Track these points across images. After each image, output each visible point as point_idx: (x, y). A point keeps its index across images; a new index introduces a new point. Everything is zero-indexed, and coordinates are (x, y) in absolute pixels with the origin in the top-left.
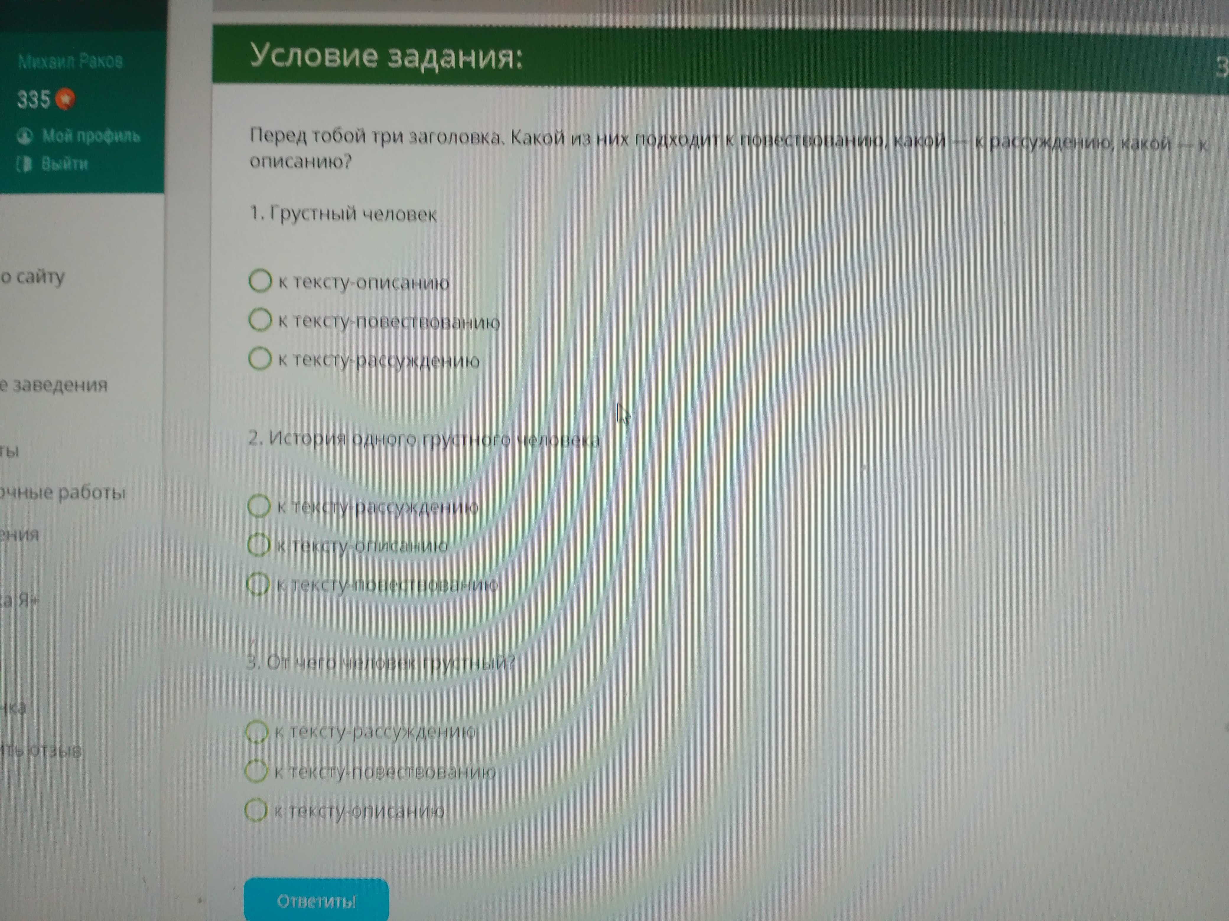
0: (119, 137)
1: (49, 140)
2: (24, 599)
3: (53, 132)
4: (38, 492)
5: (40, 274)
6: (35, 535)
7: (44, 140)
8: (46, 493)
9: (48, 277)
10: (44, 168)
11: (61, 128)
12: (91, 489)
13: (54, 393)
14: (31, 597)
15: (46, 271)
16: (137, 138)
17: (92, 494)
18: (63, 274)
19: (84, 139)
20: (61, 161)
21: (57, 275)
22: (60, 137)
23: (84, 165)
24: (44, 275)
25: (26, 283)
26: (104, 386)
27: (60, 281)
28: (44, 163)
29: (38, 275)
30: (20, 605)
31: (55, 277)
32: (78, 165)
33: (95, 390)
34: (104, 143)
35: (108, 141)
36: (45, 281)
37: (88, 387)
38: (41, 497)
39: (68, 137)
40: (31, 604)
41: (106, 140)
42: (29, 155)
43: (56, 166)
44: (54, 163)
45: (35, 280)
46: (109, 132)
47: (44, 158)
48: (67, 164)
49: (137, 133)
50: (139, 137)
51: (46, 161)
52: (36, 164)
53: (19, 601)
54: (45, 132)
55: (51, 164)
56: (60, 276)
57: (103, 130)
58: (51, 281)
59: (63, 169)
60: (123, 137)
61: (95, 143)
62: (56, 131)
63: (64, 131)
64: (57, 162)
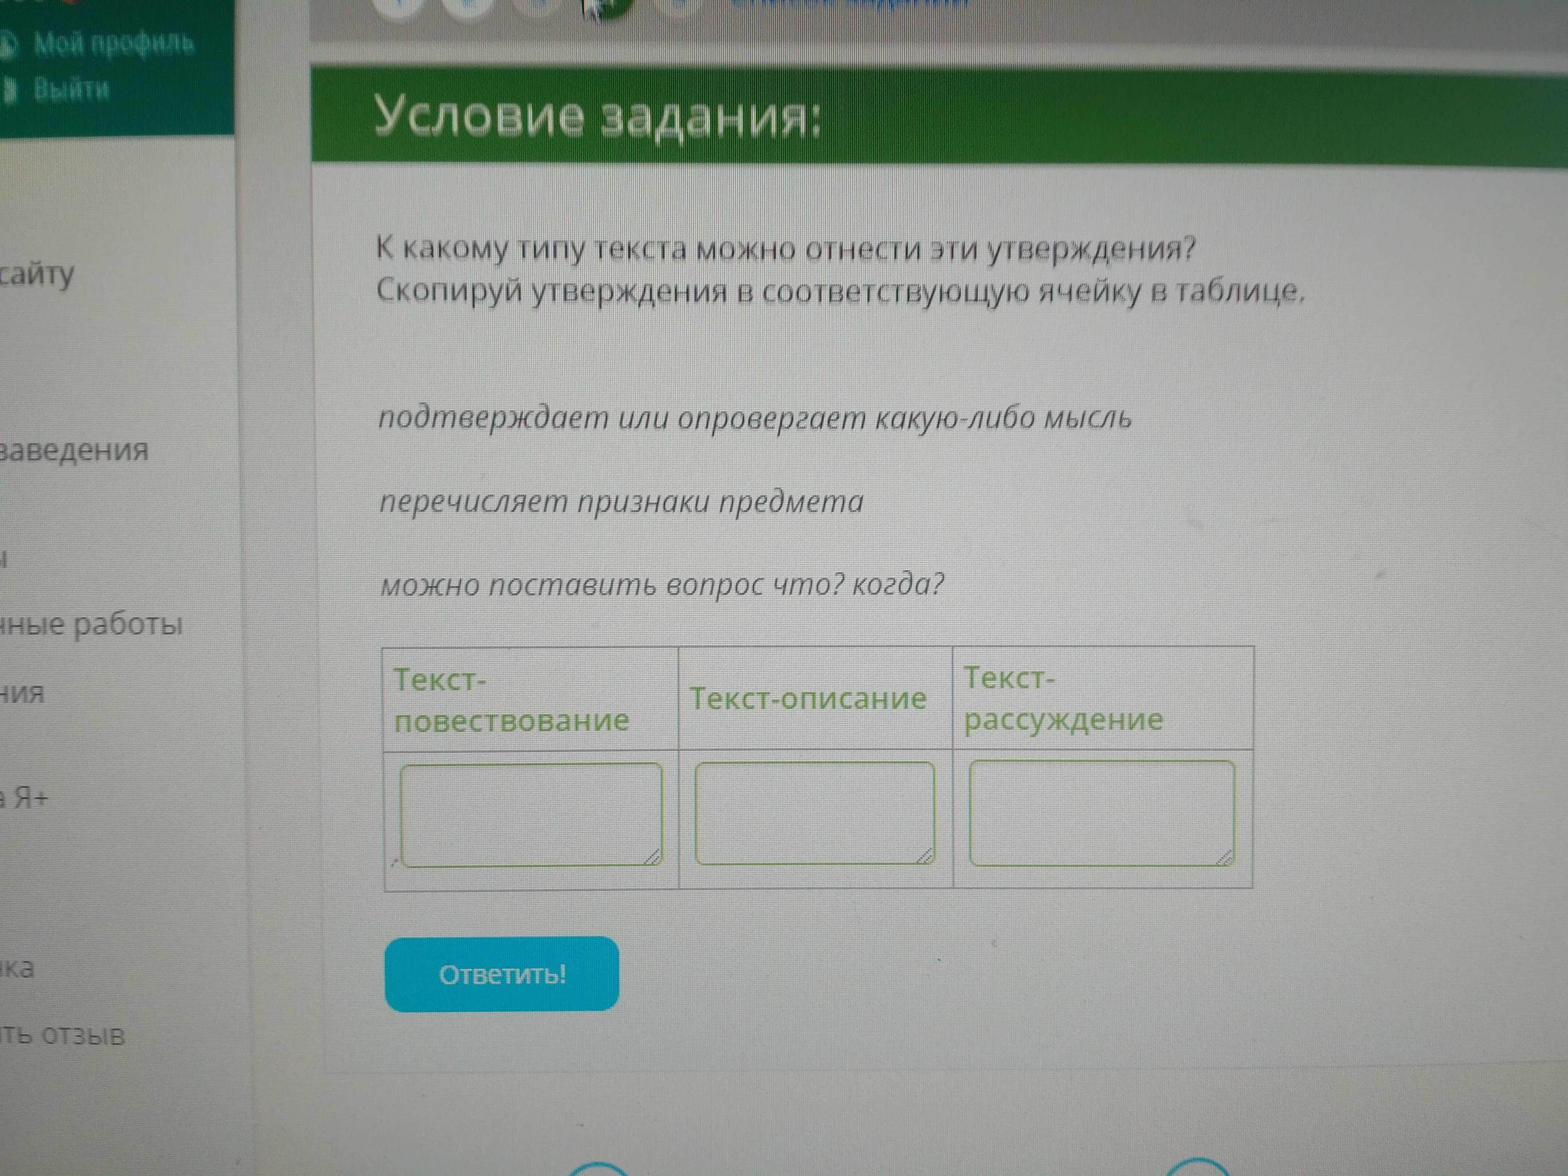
0: (159, 44)
1: (44, 50)
2: (24, 796)
3: (50, 37)
4: (40, 624)
5: (34, 270)
6: (38, 693)
7: (37, 50)
8: (54, 625)
9: (47, 275)
10: (38, 96)
11: (63, 31)
12: (127, 617)
13: (61, 464)
14: (35, 794)
15: (43, 264)
16: (188, 46)
17: (127, 626)
18: (72, 270)
19: (102, 48)
20: (64, 85)
21: (62, 272)
22: (62, 46)
23: (103, 91)
24: (41, 271)
25: (10, 284)
26: (143, 451)
27: (67, 282)
28: (37, 88)
29: (30, 272)
30: (17, 806)
31: (58, 275)
32: (94, 92)
33: (129, 458)
34: (136, 55)
35: (142, 51)
36: (42, 282)
37: (118, 452)
38: (45, 633)
39: (77, 45)
40: (35, 803)
41: (137, 48)
42: (12, 75)
43: (57, 94)
44: (53, 89)
45: (27, 279)
46: (143, 36)
47: (37, 79)
48: (76, 91)
49: (188, 37)
50: (191, 46)
51: (41, 84)
52: (25, 90)
53: (16, 800)
54: (38, 39)
55: (49, 89)
56: (67, 273)
57: (134, 33)
58: (52, 281)
59: (69, 98)
60: (167, 44)
61: (120, 57)
62: (56, 36)
63: (69, 36)
64: (59, 85)
